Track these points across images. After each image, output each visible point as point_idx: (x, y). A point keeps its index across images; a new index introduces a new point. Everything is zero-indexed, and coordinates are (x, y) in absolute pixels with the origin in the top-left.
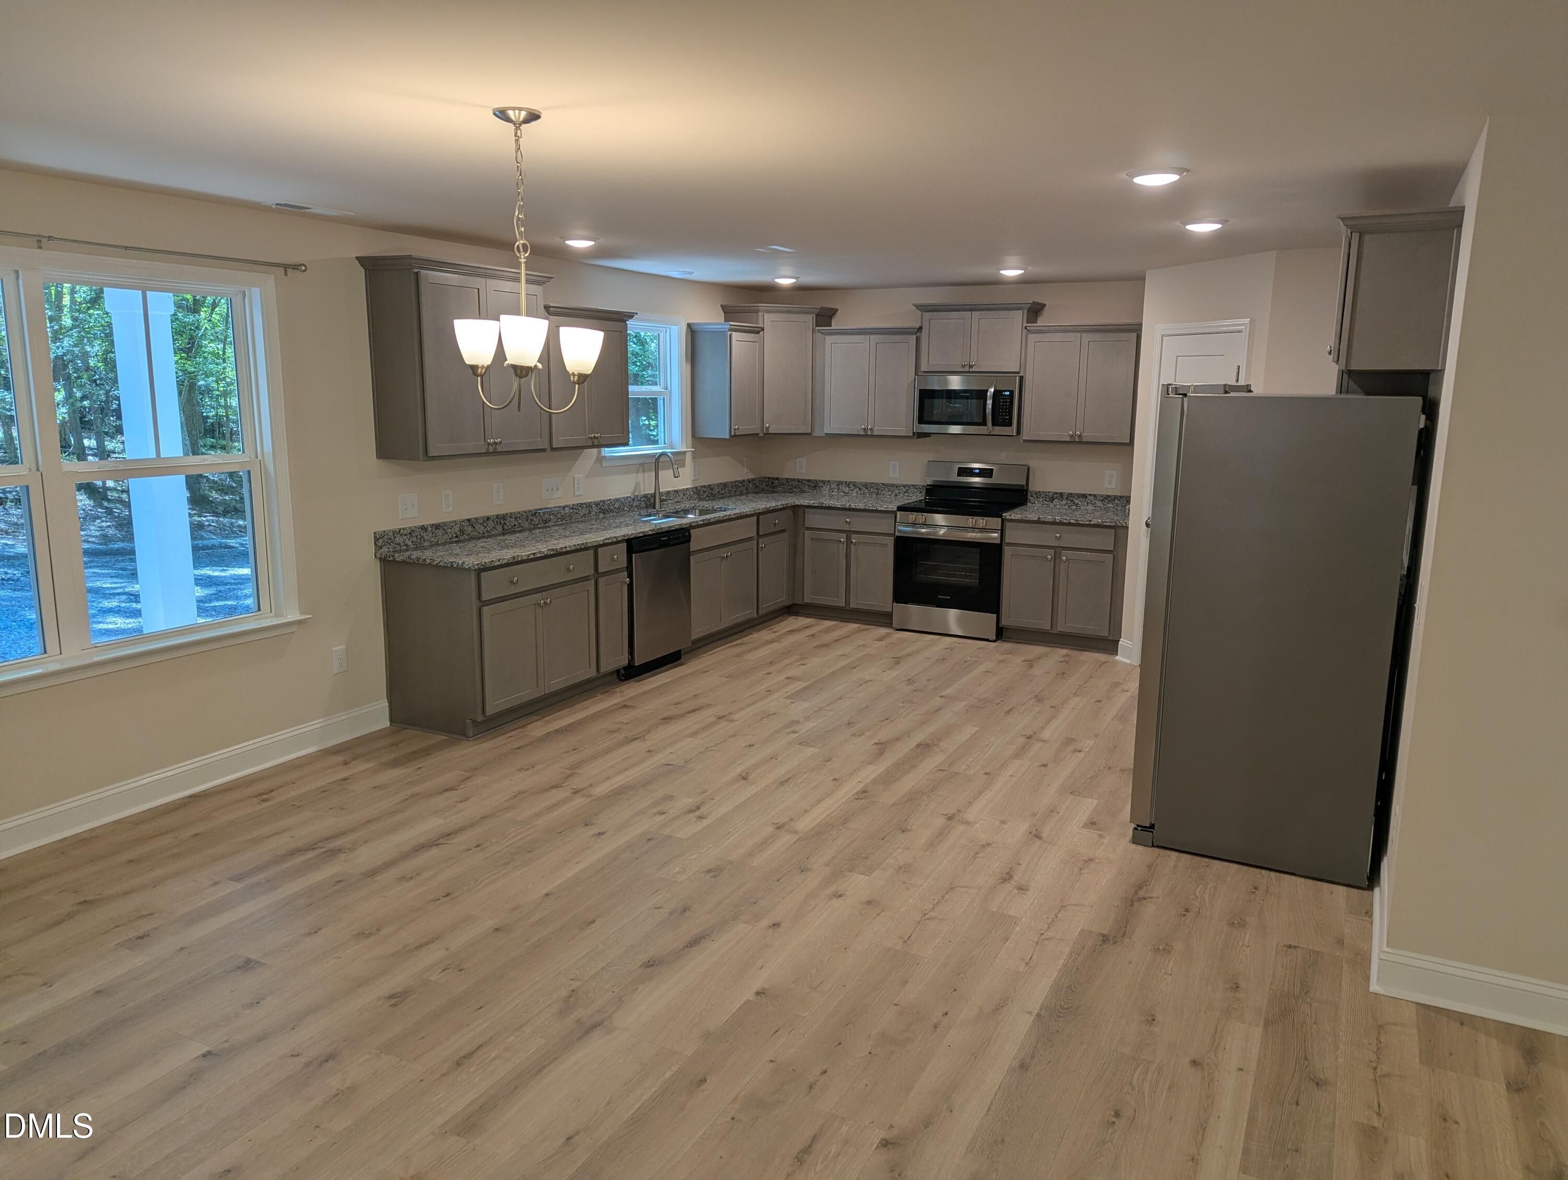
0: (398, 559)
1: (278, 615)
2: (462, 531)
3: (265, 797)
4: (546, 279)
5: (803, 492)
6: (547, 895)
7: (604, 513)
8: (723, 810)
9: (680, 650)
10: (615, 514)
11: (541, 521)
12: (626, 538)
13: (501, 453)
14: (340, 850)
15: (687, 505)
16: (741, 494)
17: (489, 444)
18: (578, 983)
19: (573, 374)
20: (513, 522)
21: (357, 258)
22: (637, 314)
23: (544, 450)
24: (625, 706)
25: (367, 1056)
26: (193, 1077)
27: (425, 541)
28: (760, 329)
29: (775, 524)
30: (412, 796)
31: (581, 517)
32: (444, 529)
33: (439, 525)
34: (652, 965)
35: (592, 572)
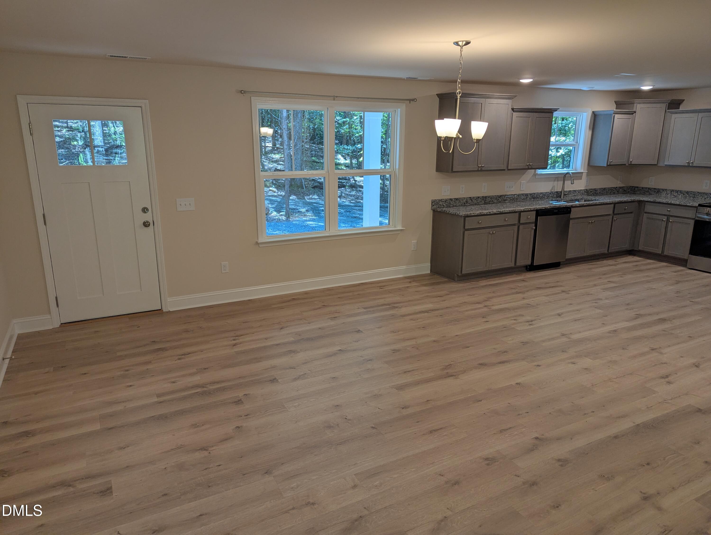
0: (438, 211)
1: (395, 227)
2: (467, 202)
3: (382, 287)
4: (513, 97)
5: (650, 194)
6: (457, 335)
7: (534, 199)
8: (542, 324)
9: (560, 262)
10: (540, 199)
11: (502, 200)
12: (536, 209)
13: (484, 171)
14: (397, 307)
15: (579, 197)
16: (614, 194)
17: (479, 167)
18: (453, 363)
19: (475, 139)
20: (490, 199)
21: (437, 94)
22: (559, 109)
23: (504, 170)
24: (524, 280)
25: (381, 363)
26: (335, 354)
27: (451, 204)
28: (634, 112)
29: (625, 209)
30: (427, 296)
31: (522, 200)
32: (459, 201)
33: (457, 199)
34: (482, 365)
35: (517, 222)
